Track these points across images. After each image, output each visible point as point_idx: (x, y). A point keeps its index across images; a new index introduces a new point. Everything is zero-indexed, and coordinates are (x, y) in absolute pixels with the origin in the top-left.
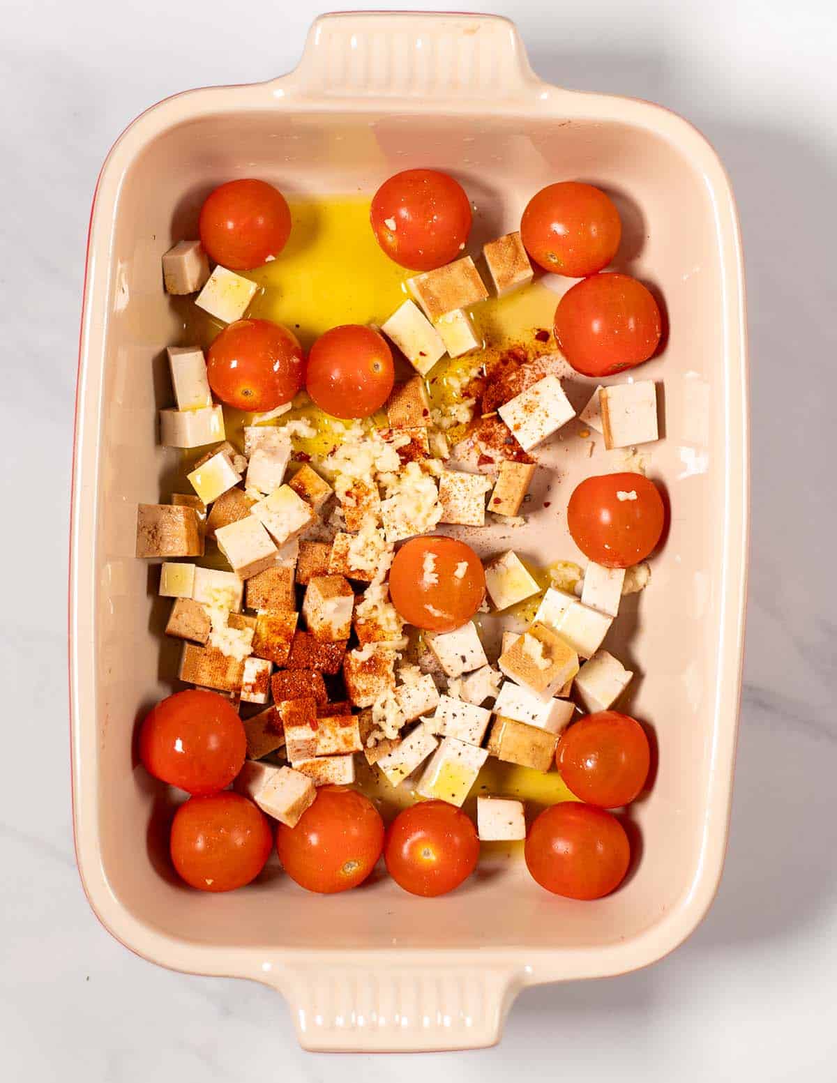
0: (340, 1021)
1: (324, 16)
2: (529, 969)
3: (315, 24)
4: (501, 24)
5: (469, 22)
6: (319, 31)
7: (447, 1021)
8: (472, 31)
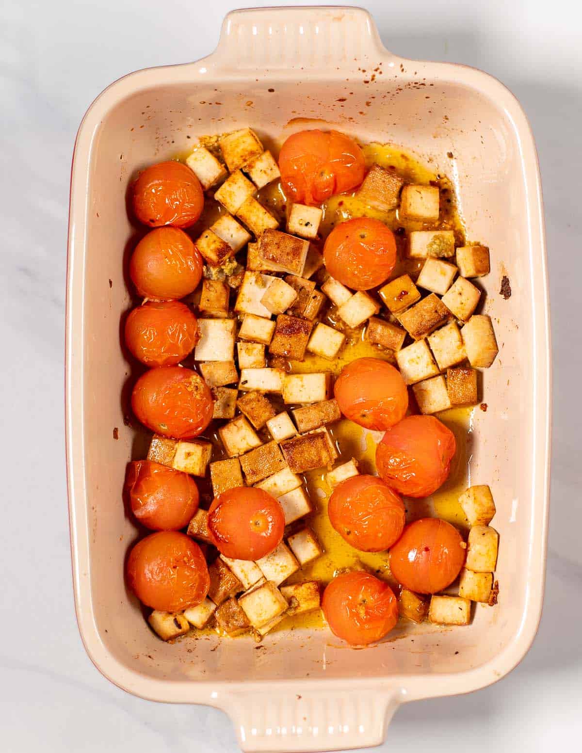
0: (269, 732)
1: (233, 12)
2: (404, 692)
3: (226, 19)
4: (358, 14)
5: (336, 13)
6: (229, 23)
7: (346, 729)
8: (339, 19)
